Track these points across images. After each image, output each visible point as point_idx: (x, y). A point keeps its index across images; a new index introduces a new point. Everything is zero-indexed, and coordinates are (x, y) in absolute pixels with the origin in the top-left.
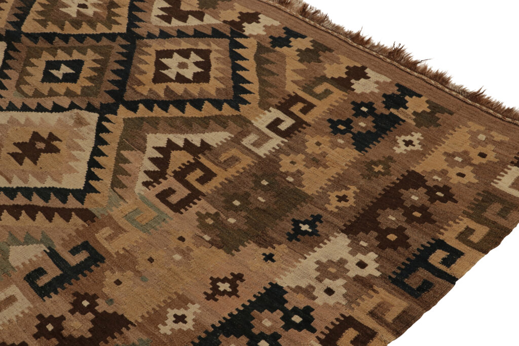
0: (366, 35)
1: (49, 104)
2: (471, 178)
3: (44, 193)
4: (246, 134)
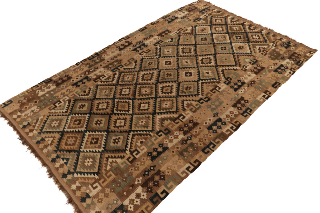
0: (281, 33)
1: (239, 42)
2: (303, 54)
3: (246, 53)
4: (269, 46)
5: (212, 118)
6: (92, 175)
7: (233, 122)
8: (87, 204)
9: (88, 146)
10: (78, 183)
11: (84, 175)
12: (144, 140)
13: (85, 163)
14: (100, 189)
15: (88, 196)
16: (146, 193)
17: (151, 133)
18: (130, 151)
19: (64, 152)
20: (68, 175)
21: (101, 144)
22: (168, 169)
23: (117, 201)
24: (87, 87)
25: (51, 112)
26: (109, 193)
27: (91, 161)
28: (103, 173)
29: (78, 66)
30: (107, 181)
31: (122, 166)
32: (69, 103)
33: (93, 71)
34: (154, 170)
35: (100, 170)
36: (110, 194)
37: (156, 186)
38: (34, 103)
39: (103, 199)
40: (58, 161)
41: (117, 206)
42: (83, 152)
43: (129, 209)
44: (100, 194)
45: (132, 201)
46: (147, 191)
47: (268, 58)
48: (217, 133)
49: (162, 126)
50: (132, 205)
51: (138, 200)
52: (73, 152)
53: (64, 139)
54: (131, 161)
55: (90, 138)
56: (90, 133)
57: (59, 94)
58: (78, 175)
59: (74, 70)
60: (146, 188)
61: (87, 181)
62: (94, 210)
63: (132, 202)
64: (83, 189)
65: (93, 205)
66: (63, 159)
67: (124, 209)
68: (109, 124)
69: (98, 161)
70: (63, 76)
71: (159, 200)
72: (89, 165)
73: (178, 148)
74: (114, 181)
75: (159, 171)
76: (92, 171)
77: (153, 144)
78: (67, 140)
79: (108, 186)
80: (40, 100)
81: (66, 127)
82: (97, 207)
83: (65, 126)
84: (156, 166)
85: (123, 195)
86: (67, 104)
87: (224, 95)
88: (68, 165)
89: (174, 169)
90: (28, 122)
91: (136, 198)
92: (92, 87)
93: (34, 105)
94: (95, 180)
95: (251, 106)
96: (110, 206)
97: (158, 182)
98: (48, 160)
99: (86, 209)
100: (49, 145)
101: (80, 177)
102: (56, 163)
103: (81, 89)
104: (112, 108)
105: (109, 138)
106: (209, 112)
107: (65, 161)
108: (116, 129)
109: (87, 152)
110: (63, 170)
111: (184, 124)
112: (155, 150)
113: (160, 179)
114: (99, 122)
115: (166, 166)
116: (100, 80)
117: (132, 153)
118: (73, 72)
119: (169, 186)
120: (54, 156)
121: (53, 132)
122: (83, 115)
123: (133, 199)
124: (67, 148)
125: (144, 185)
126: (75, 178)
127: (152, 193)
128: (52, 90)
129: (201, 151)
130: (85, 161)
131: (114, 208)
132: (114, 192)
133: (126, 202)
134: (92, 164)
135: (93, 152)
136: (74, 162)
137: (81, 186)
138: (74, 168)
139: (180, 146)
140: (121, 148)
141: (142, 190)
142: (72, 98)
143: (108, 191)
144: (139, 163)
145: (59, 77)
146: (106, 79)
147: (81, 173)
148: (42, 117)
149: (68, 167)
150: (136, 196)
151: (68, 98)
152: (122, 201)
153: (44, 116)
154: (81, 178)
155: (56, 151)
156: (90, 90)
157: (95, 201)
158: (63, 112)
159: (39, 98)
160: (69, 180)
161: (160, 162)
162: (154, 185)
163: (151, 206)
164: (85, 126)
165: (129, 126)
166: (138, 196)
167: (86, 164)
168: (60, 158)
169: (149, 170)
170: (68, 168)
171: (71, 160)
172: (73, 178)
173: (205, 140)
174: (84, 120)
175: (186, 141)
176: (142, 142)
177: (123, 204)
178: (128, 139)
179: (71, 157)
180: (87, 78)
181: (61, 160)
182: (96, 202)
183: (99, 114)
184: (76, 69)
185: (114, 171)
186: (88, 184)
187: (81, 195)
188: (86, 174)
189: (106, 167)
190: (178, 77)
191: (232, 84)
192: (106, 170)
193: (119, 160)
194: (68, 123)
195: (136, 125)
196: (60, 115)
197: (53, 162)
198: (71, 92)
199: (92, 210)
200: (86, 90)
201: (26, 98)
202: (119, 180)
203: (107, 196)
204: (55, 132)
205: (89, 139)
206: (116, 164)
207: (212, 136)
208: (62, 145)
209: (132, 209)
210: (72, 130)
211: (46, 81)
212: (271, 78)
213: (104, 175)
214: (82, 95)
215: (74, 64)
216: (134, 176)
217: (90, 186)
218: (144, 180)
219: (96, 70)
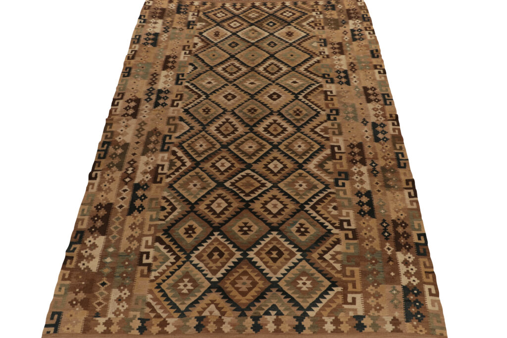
1: (279, 29)
3: (303, 37)
4: (315, 17)
5: (366, 128)
6: (330, 292)
7: (389, 118)
8: (370, 327)
9: (275, 267)
10: (328, 318)
11: (321, 302)
12: (334, 204)
13: (302, 289)
14: (361, 297)
15: (359, 318)
16: (409, 253)
17: (329, 191)
18: (336, 228)
19: (255, 306)
20: (303, 323)
21: (287, 249)
22: (397, 212)
23: (394, 289)
24: (157, 199)
25: (152, 278)
26: (376, 290)
27: (306, 280)
28: (340, 278)
29: (98, 179)
30: (357, 281)
31: (352, 250)
32: (162, 242)
33: (132, 170)
34: (388, 225)
35: (331, 278)
36: (379, 290)
37: (408, 238)
38: (102, 289)
39: (378, 303)
40: (264, 322)
41: (401, 294)
42: (280, 279)
43: (415, 284)
44: (368, 301)
45: (407, 274)
46: (408, 250)
47: (329, 31)
48: (388, 139)
49: (330, 173)
50: (412, 277)
51: (411, 266)
52: (267, 293)
53: (231, 292)
54: (353, 237)
55: (264, 255)
56: (253, 251)
57: (124, 245)
58: (313, 310)
59: (100, 189)
60: (403, 248)
61: (334, 306)
62: (386, 323)
63: (409, 275)
64: (342, 316)
65: (377, 320)
66: (267, 313)
67: (411, 289)
68: (262, 219)
69: (313, 271)
70: (93, 211)
71: (425, 247)
72: (310, 286)
73: (377, 183)
74: (364, 274)
75: (394, 221)
76: (323, 289)
77: (349, 200)
78: (237, 289)
79: (365, 285)
80: (107, 277)
81: (209, 276)
82: (384, 317)
83: (205, 275)
84: (385, 219)
85: (393, 277)
86: (161, 247)
87: (345, 97)
88: (285, 313)
89: (403, 207)
90: (137, 319)
91: (407, 267)
92: (165, 194)
93: (109, 289)
94: (342, 294)
95: (381, 90)
96: (396, 302)
97: (405, 233)
98: (249, 334)
99: (378, 331)
100: (220, 317)
101: (320, 310)
102: (267, 327)
103: (151, 209)
104: (236, 198)
105: (288, 235)
106: (354, 124)
107: (273, 313)
108: (280, 217)
109: (284, 275)
110: (287, 325)
111: (349, 154)
112: (360, 204)
113: (404, 228)
114: (246, 229)
115: (392, 211)
116: (164, 176)
117: (341, 228)
118: (101, 194)
119: (417, 227)
120: (249, 322)
121: (201, 298)
122: (209, 241)
123: (406, 271)
124: (253, 296)
125: (398, 247)
126: (314, 317)
127: (412, 247)
128: (106, 247)
129: (399, 169)
130: (298, 286)
131: (402, 300)
132: (381, 284)
133: (404, 281)
134: (311, 281)
135: (291, 268)
136: (286, 302)
137: (336, 318)
138: (298, 308)
139: (376, 180)
140: (321, 234)
141: (402, 254)
142: (155, 233)
143: (372, 290)
144: (364, 231)
145: (86, 218)
146: (170, 168)
147: (314, 304)
148: (150, 296)
149: (287, 315)
150: (405, 265)
151: (150, 239)
152: (399, 283)
153: (150, 292)
154: (323, 309)
155: (243, 315)
156: (168, 201)
157: (374, 314)
158: (173, 264)
159: (99, 273)
160: (311, 327)
161: (383, 211)
162: (406, 238)
163: (425, 260)
164: (234, 250)
165: (291, 201)
166: (406, 263)
167: (304, 288)
168: (261, 317)
169: (383, 229)
170: (291, 316)
171: (280, 304)
172: (313, 319)
173: (388, 154)
174: (221, 243)
175: (374, 169)
176: (335, 208)
177: (404, 285)
178: (314, 218)
179: (274, 302)
180: (137, 187)
181: (266, 317)
182: (376, 314)
183: (230, 219)
184: (99, 186)
185: (349, 264)
186: (339, 306)
187: (349, 325)
188: (321, 300)
189: (334, 268)
190: (268, 107)
191: (336, 80)
192: (338, 272)
193: (338, 248)
194: (204, 268)
195: (298, 194)
196: (176, 270)
197: (261, 330)
198: (141, 226)
199: (385, 326)
200: (163, 205)
201: (77, 290)
202: (370, 267)
203: (378, 296)
204: (204, 294)
205: (264, 258)
206: (341, 255)
207: (389, 146)
208: (240, 300)
209: (417, 281)
210: (223, 271)
211: (74, 240)
212: (360, 49)
213: (344, 279)
214: (166, 217)
215: (86, 181)
216: (378, 249)
217: (346, 306)
218: (393, 244)
219: (137, 166)
